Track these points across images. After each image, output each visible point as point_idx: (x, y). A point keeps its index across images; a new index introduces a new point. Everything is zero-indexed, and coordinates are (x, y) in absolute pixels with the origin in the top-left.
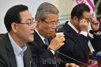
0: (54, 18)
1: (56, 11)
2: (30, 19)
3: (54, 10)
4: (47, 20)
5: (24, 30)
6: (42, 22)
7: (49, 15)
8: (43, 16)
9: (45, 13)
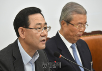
0: (80, 19)
1: (83, 11)
2: (40, 24)
3: (80, 10)
4: (72, 22)
5: (32, 36)
6: (68, 24)
7: (75, 16)
8: (68, 17)
9: (71, 13)
